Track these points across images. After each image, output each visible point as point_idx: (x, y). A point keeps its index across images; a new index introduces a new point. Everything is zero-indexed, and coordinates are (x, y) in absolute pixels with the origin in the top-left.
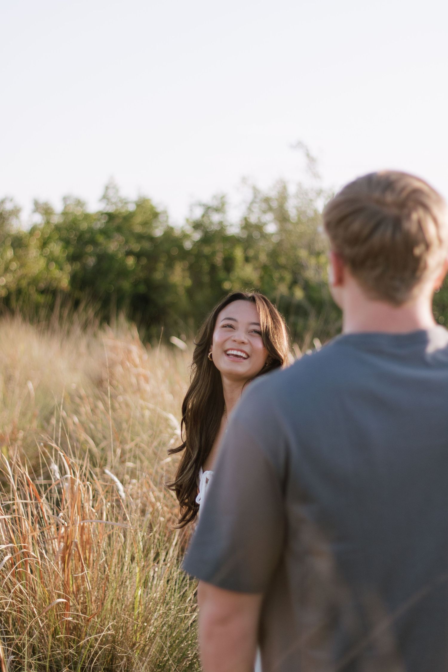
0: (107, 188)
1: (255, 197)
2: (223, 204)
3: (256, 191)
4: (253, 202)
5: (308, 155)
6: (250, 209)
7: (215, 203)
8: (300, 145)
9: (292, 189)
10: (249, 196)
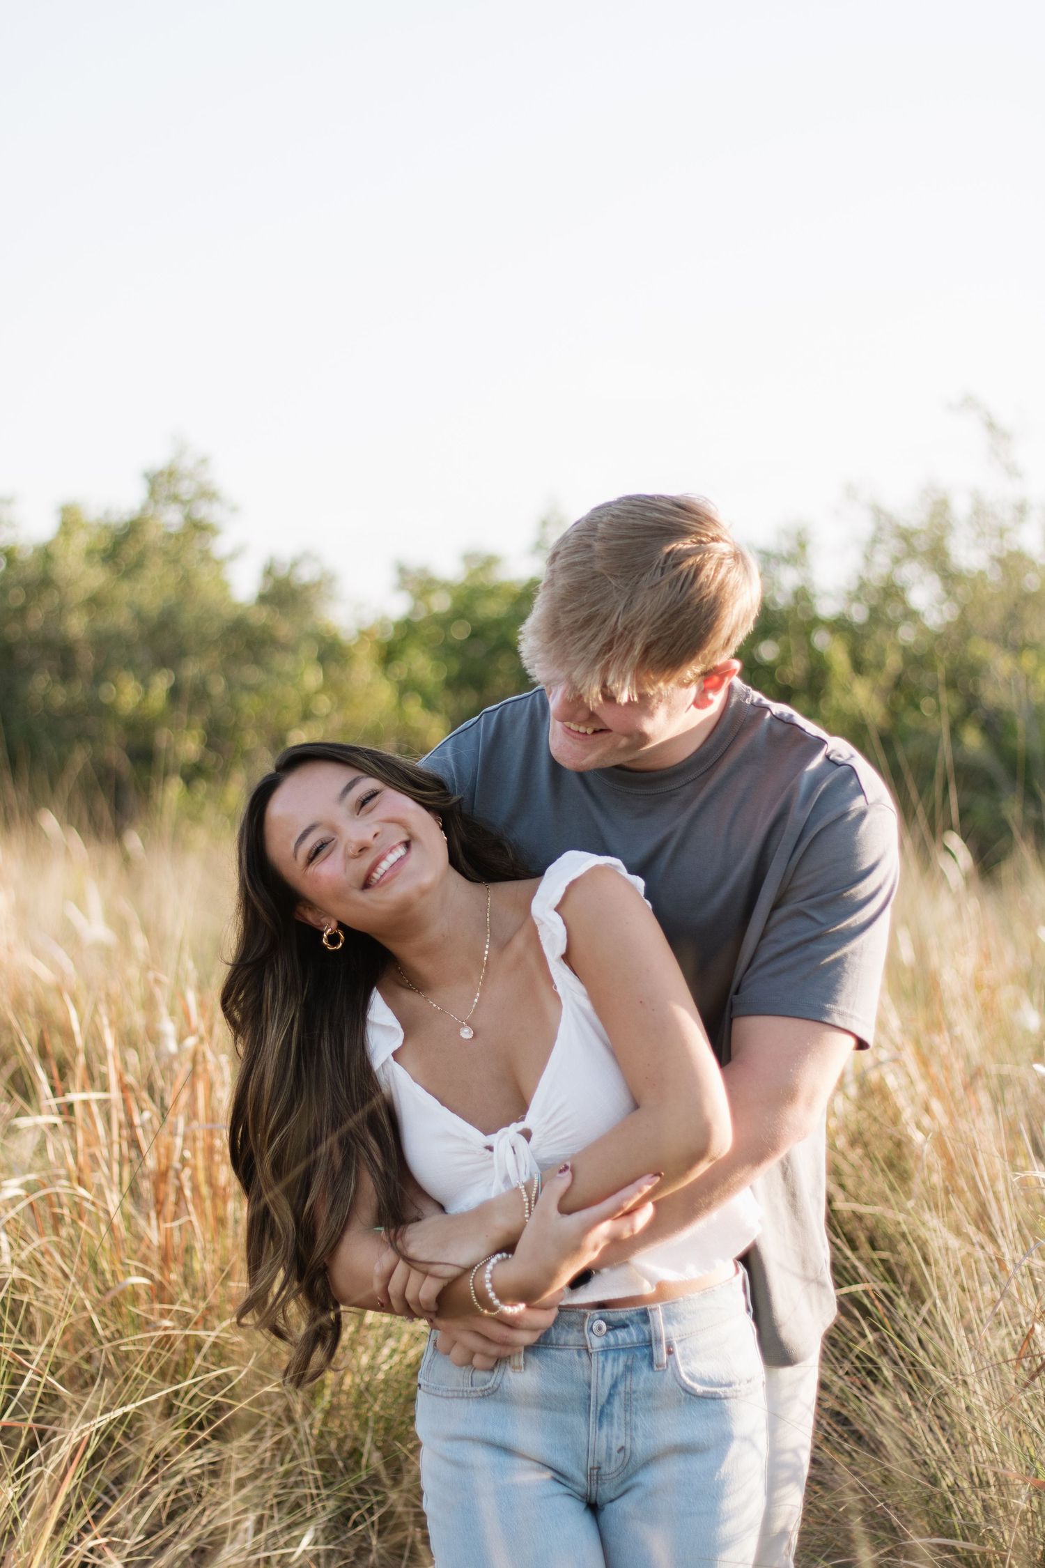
0: (544, 524)
1: (880, 529)
2: (802, 545)
3: (877, 512)
4: (875, 541)
5: (991, 426)
6: (868, 559)
7: (786, 546)
8: (969, 402)
9: (961, 507)
10: (864, 526)
